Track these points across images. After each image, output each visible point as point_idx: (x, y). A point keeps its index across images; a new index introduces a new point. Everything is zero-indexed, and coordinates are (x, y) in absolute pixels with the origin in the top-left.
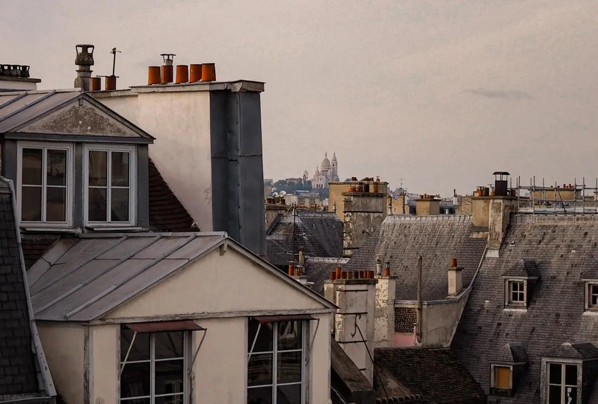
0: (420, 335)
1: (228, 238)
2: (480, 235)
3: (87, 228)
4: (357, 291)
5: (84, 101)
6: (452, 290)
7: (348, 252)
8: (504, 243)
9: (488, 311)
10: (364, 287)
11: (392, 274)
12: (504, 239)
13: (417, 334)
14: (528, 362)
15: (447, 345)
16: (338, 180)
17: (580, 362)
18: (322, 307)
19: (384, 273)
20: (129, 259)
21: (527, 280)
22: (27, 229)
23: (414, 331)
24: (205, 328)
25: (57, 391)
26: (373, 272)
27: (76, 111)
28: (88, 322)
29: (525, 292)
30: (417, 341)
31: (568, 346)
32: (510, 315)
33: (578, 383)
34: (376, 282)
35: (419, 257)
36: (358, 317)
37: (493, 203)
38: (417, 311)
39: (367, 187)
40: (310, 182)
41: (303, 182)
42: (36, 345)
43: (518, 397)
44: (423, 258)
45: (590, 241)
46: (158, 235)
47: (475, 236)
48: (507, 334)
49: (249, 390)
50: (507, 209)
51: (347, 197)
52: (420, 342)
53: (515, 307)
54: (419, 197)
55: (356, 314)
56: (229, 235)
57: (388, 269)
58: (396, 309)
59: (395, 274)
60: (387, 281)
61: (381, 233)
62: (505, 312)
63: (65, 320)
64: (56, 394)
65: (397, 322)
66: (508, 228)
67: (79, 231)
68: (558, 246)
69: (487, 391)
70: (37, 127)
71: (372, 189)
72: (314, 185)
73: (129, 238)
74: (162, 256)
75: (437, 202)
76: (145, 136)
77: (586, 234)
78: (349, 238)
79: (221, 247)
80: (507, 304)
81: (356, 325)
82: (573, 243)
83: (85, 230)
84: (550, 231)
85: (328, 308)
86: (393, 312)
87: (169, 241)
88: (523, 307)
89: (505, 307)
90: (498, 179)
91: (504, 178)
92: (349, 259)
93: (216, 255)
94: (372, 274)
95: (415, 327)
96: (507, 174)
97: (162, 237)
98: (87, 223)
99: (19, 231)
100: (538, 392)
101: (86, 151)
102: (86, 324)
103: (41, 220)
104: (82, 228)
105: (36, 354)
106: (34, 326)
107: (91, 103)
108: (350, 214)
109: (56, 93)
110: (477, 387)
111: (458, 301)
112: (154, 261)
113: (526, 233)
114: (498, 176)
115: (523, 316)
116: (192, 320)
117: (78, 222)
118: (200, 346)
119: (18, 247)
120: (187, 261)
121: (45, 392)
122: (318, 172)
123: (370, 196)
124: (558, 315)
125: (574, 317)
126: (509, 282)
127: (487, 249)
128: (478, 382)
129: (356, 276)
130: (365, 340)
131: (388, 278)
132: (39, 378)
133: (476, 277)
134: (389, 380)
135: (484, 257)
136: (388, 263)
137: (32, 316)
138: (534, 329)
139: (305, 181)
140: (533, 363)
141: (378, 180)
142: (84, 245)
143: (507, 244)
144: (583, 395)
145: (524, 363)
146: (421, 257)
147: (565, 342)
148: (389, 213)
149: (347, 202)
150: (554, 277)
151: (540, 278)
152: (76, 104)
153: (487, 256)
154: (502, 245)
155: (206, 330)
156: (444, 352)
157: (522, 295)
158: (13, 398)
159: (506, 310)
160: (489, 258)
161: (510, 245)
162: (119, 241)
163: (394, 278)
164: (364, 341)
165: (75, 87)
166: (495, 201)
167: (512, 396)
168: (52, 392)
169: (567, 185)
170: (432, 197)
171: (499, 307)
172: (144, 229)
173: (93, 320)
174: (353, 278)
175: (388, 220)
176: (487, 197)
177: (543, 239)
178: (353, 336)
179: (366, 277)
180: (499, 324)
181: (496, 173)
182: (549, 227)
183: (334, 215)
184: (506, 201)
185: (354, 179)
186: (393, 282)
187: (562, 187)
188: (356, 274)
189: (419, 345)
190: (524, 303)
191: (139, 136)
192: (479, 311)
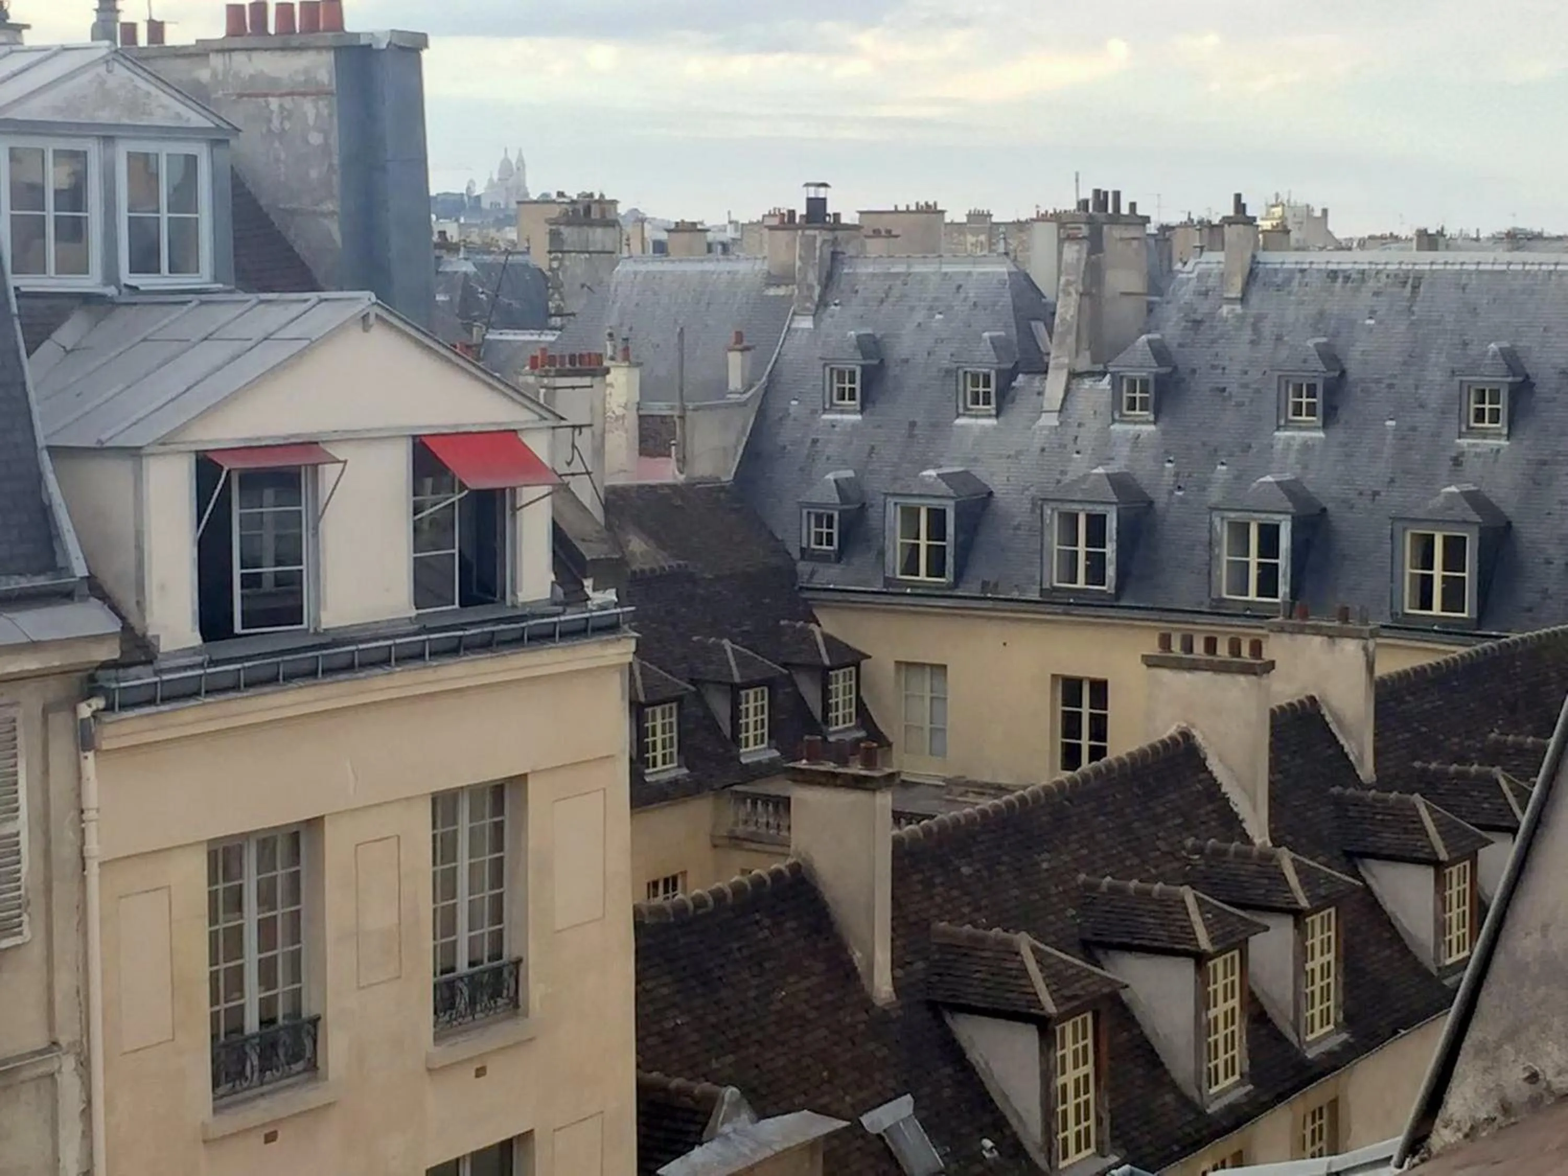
0: (683, 462)
1: (376, 303)
2: (782, 291)
3: (126, 286)
4: (573, 388)
5: (116, 65)
6: (735, 381)
7: (556, 321)
8: (823, 303)
9: (795, 419)
10: (587, 381)
11: (632, 358)
12: (821, 297)
13: (678, 460)
14: (864, 504)
15: (728, 477)
16: (527, 195)
17: (952, 503)
18: (537, 417)
19: (619, 356)
20: (206, 339)
21: (862, 366)
22: (23, 289)
23: (673, 454)
24: (341, 458)
25: (88, 568)
26: (601, 355)
27: (103, 83)
28: (140, 448)
29: (857, 386)
30: (677, 473)
31: (930, 476)
32: (834, 426)
33: (948, 538)
34: (607, 371)
35: (678, 330)
36: (577, 432)
37: (803, 234)
38: (677, 421)
39: (588, 210)
40: (478, 198)
41: (466, 198)
42: (50, 490)
43: (848, 564)
44: (686, 330)
45: (966, 299)
46: (253, 297)
47: (772, 292)
48: (828, 458)
49: (415, 559)
50: (826, 246)
51: (554, 227)
52: (681, 472)
53: (842, 412)
54: (673, 226)
55: (574, 427)
56: (378, 298)
57: (626, 349)
58: (640, 417)
59: (638, 357)
60: (625, 370)
61: (612, 289)
62: (824, 421)
63: (98, 446)
64: (87, 574)
65: (643, 439)
66: (829, 280)
67: (111, 291)
68: (912, 309)
69: (796, 555)
70: (34, 111)
71: (595, 214)
72: (485, 204)
73: (202, 303)
74: (262, 335)
75: (702, 234)
76: (224, 126)
77: (959, 287)
78: (556, 296)
79: (365, 318)
80: (827, 406)
81: (574, 446)
82: (937, 304)
83: (124, 290)
84: (899, 282)
85: (546, 419)
86: (636, 422)
87: (274, 309)
88: (854, 412)
89: (825, 411)
90: (812, 195)
91: (822, 193)
92: (558, 333)
93: (356, 332)
94: (600, 357)
95: (673, 448)
96: (825, 185)
97: (262, 302)
98: (126, 277)
99: (12, 293)
100: (882, 553)
101: (122, 151)
102: (135, 453)
103: (45, 273)
104: (118, 287)
105: (50, 506)
106: (45, 456)
107: (128, 69)
108: (560, 255)
109: (65, 49)
110: (779, 549)
111: (744, 404)
112: (249, 344)
113: (859, 287)
114: (812, 189)
115: (854, 425)
116: (317, 443)
117: (111, 276)
118: (332, 494)
119: (12, 321)
120: (307, 342)
121: (66, 570)
122: (491, 180)
123: (592, 224)
124: (913, 424)
125: (939, 427)
126: (832, 369)
127: (794, 314)
128: (780, 537)
129: (572, 362)
130: (590, 470)
131: (627, 364)
132: (56, 545)
133: (776, 361)
134: (631, 537)
135: (789, 328)
136: (626, 340)
137: (41, 442)
138: (873, 448)
139: (469, 197)
140: (872, 506)
141: (602, 196)
142: (122, 316)
143: (826, 305)
144: (955, 557)
145: (857, 506)
146: (682, 329)
147: (926, 469)
148: (626, 254)
149: (555, 236)
150: (906, 361)
151: (882, 361)
152: (102, 69)
153: (794, 325)
154: (818, 307)
155: (345, 462)
156: (722, 489)
157: (852, 390)
158: (12, 582)
159: (825, 417)
160: (796, 330)
161: (833, 307)
162: (185, 308)
163: (639, 365)
164: (588, 473)
165: (93, 39)
166: (808, 232)
167: (839, 560)
168: (80, 570)
169: (922, 203)
170: (694, 224)
171: (814, 412)
172: (228, 288)
173: (148, 445)
174: (568, 366)
175: (624, 268)
176: (792, 226)
177: (887, 296)
178: (569, 464)
179: (590, 364)
180: (815, 441)
181: (807, 185)
182: (898, 275)
183: (527, 257)
184: (824, 232)
185: (561, 194)
186: (636, 372)
187: (913, 208)
188: (572, 359)
189: (681, 478)
190: (856, 403)
191: (212, 125)
192: (781, 419)
